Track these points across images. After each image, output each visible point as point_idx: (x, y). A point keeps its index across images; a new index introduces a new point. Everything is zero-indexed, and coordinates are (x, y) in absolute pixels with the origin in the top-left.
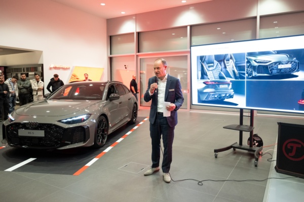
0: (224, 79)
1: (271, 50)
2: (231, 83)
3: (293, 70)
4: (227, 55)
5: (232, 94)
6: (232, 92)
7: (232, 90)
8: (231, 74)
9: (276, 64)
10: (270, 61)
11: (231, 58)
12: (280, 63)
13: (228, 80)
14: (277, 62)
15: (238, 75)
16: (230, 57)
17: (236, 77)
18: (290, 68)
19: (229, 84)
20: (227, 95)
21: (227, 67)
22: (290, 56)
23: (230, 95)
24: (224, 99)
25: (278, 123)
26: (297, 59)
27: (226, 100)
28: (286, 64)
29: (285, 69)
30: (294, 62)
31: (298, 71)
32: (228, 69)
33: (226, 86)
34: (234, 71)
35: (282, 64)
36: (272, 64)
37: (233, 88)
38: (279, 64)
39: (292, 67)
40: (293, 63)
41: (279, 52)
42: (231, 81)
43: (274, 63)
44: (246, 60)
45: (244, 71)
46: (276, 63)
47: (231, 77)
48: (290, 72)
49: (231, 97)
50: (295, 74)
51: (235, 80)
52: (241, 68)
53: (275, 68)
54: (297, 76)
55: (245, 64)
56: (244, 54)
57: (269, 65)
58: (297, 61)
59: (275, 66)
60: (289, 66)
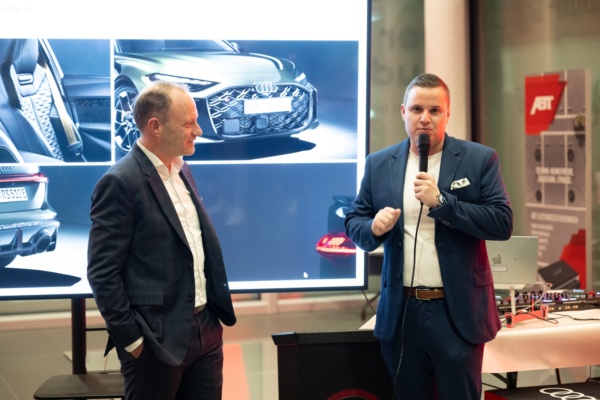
0: (11, 159)
1: (216, 36)
2: (43, 181)
3: (295, 120)
4: (23, 42)
5: (49, 233)
6: (48, 221)
7: (50, 214)
8: (46, 137)
9: (235, 95)
10: (214, 84)
11: (43, 59)
12: (251, 92)
13: (28, 164)
14: (241, 88)
15: (76, 142)
16: (36, 54)
17: (67, 152)
18: (287, 115)
19: (32, 186)
20: (26, 239)
21: (23, 101)
22: (288, 67)
23: (36, 237)
24: (10, 259)
25: (277, 339)
26: (309, 79)
27: (19, 263)
28: (275, 95)
29: (269, 115)
30: (302, 91)
31: (313, 125)
32: (27, 112)
33: (19, 194)
34: (56, 123)
35: (261, 96)
36: (220, 94)
37: (52, 202)
38: (249, 96)
39: (295, 109)
40: (296, 93)
41: (247, 48)
42: (44, 171)
43: (230, 90)
44: (114, 74)
45: (107, 120)
46: (235, 91)
47: (43, 151)
48: (286, 127)
49: (45, 244)
50: (303, 135)
51: (62, 163)
52: (91, 109)
53: (233, 114)
54: (309, 146)
55: (111, 92)
56: (107, 43)
57: (210, 98)
58: (309, 87)
59: (234, 103)
60: (283, 104)
